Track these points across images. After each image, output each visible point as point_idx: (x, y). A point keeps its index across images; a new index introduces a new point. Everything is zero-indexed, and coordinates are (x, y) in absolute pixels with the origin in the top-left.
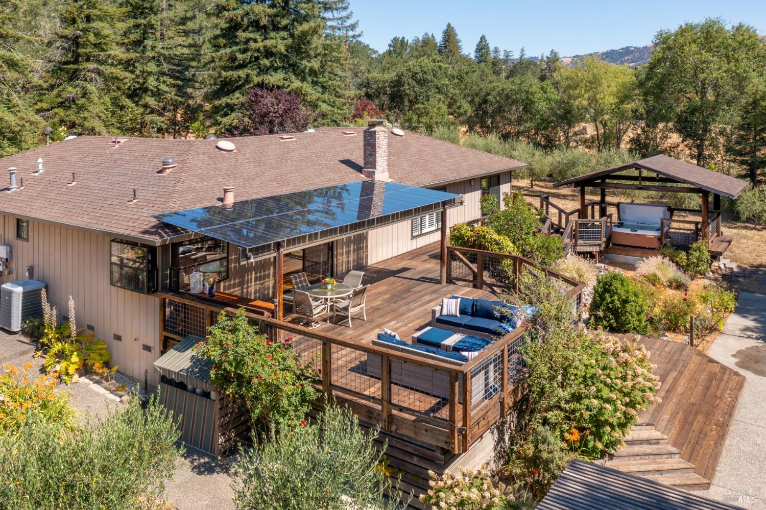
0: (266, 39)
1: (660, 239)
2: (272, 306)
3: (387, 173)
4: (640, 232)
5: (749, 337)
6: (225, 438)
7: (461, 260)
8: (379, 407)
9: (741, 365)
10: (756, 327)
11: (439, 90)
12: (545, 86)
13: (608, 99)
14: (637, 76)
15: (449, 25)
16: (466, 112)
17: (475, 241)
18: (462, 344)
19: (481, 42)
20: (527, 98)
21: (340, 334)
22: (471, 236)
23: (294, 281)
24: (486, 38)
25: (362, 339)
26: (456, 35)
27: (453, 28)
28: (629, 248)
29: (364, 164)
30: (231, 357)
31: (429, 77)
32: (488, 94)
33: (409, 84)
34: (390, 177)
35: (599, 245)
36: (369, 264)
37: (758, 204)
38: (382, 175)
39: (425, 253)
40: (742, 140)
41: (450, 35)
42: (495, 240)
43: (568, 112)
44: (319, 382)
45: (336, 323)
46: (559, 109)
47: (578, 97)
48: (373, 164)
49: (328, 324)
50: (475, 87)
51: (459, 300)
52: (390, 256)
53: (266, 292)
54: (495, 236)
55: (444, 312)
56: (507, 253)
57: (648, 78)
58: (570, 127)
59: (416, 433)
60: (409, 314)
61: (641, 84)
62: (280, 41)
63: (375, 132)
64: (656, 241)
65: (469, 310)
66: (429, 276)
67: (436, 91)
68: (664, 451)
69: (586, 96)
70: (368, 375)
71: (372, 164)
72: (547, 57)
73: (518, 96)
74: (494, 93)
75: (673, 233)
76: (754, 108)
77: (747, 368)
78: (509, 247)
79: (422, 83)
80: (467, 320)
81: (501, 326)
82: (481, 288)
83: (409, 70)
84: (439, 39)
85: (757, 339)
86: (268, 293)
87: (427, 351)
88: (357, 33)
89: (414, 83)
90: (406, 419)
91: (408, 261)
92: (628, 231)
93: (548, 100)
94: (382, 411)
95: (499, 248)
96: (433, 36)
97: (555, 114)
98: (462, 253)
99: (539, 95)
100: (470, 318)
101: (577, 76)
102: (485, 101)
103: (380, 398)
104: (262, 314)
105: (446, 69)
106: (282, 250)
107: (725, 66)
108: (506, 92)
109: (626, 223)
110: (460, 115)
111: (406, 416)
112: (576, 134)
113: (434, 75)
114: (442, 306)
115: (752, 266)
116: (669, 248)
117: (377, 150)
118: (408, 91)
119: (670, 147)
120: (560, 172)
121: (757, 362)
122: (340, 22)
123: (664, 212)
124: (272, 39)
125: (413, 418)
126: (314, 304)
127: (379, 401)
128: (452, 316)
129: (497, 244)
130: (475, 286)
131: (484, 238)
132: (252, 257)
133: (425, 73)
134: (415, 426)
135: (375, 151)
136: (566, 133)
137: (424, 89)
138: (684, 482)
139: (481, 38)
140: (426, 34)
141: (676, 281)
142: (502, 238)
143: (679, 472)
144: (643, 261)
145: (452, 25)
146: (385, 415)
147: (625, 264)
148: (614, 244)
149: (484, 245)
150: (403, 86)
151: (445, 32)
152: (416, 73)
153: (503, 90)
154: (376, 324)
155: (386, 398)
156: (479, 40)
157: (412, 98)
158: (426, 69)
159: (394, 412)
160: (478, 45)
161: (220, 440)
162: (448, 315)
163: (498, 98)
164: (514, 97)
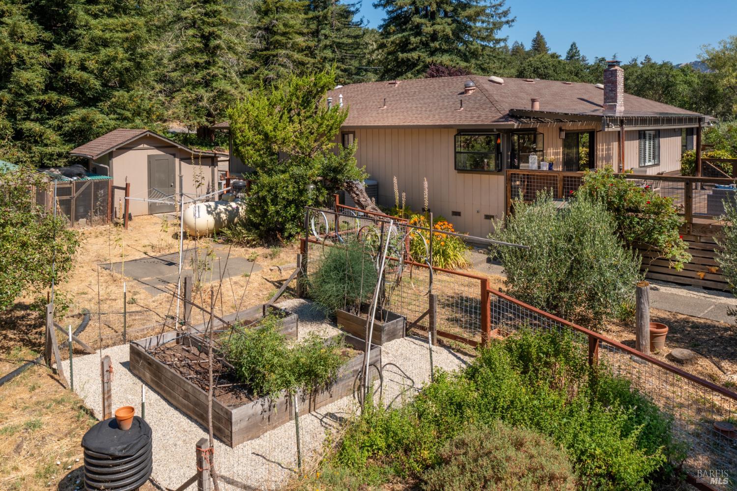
0: (433, 24)
15: (538, 33)
19: (571, 50)
24: (577, 45)
26: (545, 43)
27: (542, 36)
29: (605, 99)
31: (550, 72)
38: (620, 108)
41: (539, 44)
44: (682, 215)
48: (614, 99)
62: (447, 27)
83: (531, 65)
84: (528, 47)
88: (510, 19)
96: (522, 45)
117: (618, 86)
122: (493, 9)
124: (439, 24)
133: (546, 68)
139: (572, 46)
140: (516, 42)
145: (542, 34)
151: (534, 41)
152: (538, 68)
156: (570, 47)
158: (546, 64)
160: (568, 53)
163: (637, 82)
164: (654, 80)
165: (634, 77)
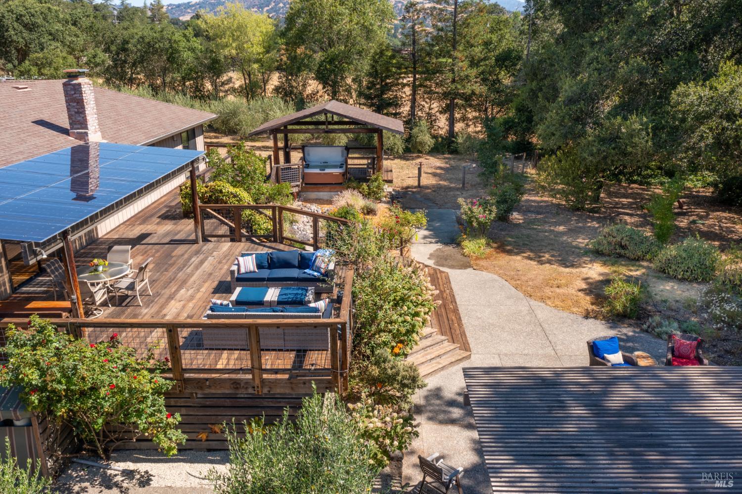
1: (344, 174)
2: (67, 304)
3: (99, 134)
4: (327, 171)
5: (431, 243)
6: (53, 460)
7: (216, 217)
8: (250, 376)
9: (437, 263)
10: (430, 235)
11: (54, 37)
12: (188, 34)
13: (256, 49)
14: (277, 26)
16: (103, 61)
17: (211, 196)
18: (284, 297)
20: (171, 47)
21: (135, 316)
22: (206, 192)
23: (49, 270)
25: (165, 315)
28: (319, 186)
29: (70, 124)
30: (59, 375)
31: (39, 21)
32: (127, 43)
33: (14, 29)
34: (103, 138)
35: (297, 186)
36: (100, 236)
37: (391, 139)
38: (95, 136)
39: (152, 216)
40: (371, 85)
42: (232, 193)
43: (215, 61)
44: (169, 370)
45: (120, 305)
46: (206, 58)
47: (227, 46)
48: (84, 124)
49: (111, 309)
50: (108, 34)
51: (254, 256)
52: (117, 224)
53: (3, 289)
54: (232, 189)
55: (243, 270)
56: (246, 204)
57: (288, 29)
58: (218, 77)
59: (292, 388)
60: (192, 279)
61: (283, 34)
63: (80, 84)
64: (341, 176)
65: (266, 264)
66: (177, 238)
67: (50, 37)
68: (438, 340)
69: (234, 45)
70: (206, 349)
71: (81, 124)
72: (151, 4)
73: (161, 45)
74: (134, 41)
75: (351, 168)
76: (381, 57)
77: (443, 266)
78: (246, 197)
79: (31, 27)
80: (265, 273)
81: (305, 273)
82: (240, 241)
83: (12, 11)
85: (437, 242)
86: (6, 289)
87: (274, 311)
89: (21, 27)
90: (280, 380)
91: (142, 226)
92: (317, 171)
93: (193, 50)
94: (253, 378)
95: (237, 201)
97: (201, 64)
98: (215, 210)
99: (183, 44)
100: (268, 271)
101: (223, 24)
102: (125, 50)
103: (250, 367)
104: (60, 316)
105: (56, 11)
106: (69, 237)
107: (355, 18)
108: (147, 40)
109: (311, 164)
110: (97, 65)
111: (279, 376)
112: (223, 84)
113: (44, 19)
114: (238, 265)
115: (403, 188)
116: (353, 182)
117: (86, 106)
118: (15, 38)
119: (311, 94)
120: (223, 122)
121: (446, 260)
123: (342, 151)
125: (286, 376)
126: (93, 289)
127: (250, 371)
128: (251, 272)
129: (235, 196)
130: (232, 240)
131: (221, 191)
132: (43, 251)
133: (33, 15)
134: (291, 383)
135: (83, 107)
136: (214, 83)
137: (34, 36)
138: (457, 359)
141: (367, 208)
142: (238, 190)
143: (450, 353)
144: (338, 195)
146: (257, 382)
147: (316, 199)
148: (306, 184)
149: (222, 199)
150: (7, 31)
152: (21, 16)
153: (142, 38)
154: (166, 296)
155: (256, 365)
157: (22, 45)
158: (32, 11)
159: (265, 376)
161: (49, 464)
162: (246, 273)
163: (139, 47)
164: (157, 46)
165: (135, 40)
